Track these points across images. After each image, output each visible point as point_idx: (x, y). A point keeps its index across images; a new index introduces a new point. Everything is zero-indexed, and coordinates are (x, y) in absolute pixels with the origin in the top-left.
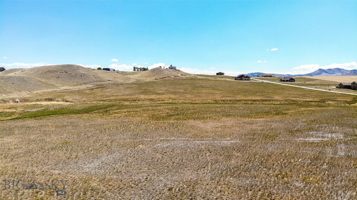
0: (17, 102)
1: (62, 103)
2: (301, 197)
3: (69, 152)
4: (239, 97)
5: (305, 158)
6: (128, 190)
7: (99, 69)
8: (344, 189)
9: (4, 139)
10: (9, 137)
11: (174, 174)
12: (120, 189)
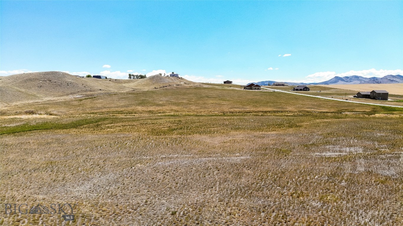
1: (45, 116)
2: (318, 218)
3: (55, 174)
4: (248, 109)
5: (322, 175)
6: (125, 216)
7: (89, 76)
8: (365, 208)
11: (177, 196)
12: (116, 214)
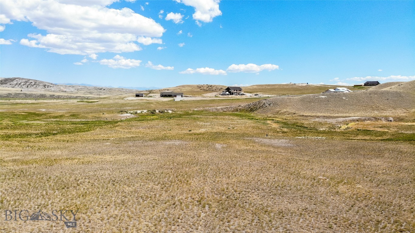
0: (391, 121)
9: (372, 161)
10: (378, 160)
